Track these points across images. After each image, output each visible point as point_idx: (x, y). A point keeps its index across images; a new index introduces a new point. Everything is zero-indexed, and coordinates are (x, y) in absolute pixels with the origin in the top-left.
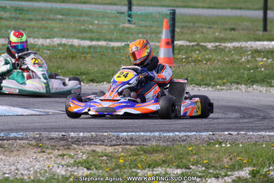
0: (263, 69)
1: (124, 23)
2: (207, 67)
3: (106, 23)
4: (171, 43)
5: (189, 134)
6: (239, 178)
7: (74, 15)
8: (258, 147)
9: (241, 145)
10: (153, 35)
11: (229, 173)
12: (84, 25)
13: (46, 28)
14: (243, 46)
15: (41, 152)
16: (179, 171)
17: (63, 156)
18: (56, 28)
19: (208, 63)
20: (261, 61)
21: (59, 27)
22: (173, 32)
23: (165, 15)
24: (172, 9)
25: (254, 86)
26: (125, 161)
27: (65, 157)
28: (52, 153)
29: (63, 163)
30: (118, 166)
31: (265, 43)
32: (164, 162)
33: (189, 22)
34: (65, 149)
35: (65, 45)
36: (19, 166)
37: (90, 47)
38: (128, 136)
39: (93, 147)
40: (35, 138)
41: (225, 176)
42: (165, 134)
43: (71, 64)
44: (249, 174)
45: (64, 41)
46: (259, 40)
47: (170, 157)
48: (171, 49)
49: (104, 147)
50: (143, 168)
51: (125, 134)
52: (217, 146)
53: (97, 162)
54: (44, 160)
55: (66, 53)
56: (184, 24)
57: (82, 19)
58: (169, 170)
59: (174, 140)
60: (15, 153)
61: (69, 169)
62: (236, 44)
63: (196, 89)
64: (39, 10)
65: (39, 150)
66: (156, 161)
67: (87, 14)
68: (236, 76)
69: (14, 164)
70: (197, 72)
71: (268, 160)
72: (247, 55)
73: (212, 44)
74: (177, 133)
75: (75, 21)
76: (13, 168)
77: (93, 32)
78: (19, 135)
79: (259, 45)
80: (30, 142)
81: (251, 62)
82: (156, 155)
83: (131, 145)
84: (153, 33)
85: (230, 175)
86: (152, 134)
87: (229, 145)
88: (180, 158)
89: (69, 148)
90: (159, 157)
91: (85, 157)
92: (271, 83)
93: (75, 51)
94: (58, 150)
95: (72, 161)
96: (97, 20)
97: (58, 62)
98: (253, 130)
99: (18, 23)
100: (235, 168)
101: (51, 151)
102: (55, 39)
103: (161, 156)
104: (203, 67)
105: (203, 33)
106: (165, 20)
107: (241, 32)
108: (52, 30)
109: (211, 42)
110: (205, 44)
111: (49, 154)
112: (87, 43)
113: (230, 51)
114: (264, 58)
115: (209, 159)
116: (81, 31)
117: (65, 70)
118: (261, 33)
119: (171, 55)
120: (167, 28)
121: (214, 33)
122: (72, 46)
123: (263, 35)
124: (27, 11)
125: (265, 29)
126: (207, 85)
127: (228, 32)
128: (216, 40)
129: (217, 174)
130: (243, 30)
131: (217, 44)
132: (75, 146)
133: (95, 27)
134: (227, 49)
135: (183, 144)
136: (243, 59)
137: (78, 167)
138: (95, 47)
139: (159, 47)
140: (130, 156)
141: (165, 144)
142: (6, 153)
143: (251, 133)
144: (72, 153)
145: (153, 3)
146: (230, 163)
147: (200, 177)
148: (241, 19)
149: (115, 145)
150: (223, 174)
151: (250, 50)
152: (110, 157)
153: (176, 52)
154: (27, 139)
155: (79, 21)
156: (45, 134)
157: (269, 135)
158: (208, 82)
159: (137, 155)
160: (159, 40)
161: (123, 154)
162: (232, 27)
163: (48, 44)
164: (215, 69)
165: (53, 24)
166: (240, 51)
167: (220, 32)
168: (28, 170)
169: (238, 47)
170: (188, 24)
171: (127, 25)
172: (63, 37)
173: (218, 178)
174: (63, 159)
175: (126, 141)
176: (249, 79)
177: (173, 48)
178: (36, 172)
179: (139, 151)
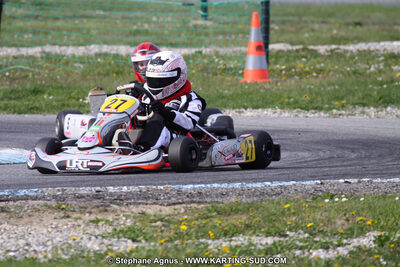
1: (196, 19)
2: (318, 81)
3: (169, 19)
4: (263, 47)
5: (286, 184)
6: (359, 248)
7: (119, 10)
8: (389, 201)
9: (362, 199)
10: (240, 36)
11: (345, 241)
12: (135, 24)
13: (79, 30)
14: (372, 48)
15: (63, 218)
16: (270, 240)
17: (96, 222)
18: (94, 29)
19: (321, 76)
20: (399, 70)
21: (97, 29)
22: (266, 30)
25: (389, 109)
26: (190, 227)
27: (100, 224)
28: (80, 218)
29: (97, 232)
30: (180, 235)
32: (248, 227)
33: (293, 15)
34: (100, 212)
35: (106, 55)
36: (30, 240)
38: (194, 189)
39: (141, 208)
40: (55, 197)
41: (339, 246)
42: (250, 185)
43: (115, 82)
44: (374, 241)
45: (105, 49)
46: (398, 39)
47: (257, 219)
48: (264, 57)
49: (158, 207)
50: (217, 238)
51: (190, 186)
52: (327, 201)
53: (148, 230)
54: (69, 230)
55: (107, 67)
56: (285, 18)
57: (132, 14)
58: (255, 239)
59: (263, 193)
60: (26, 219)
61: (106, 241)
62: (362, 46)
63: (301, 115)
65: (62, 214)
66: (235, 226)
67: (142, 7)
68: (360, 94)
69: (23, 237)
70: (303, 90)
72: (379, 62)
73: (326, 47)
74: (268, 183)
75: (123, 18)
76: (22, 242)
77: (150, 34)
79: (396, 46)
80: (49, 203)
81: (384, 73)
82: (236, 216)
83: (199, 203)
84: (236, 33)
85: (347, 244)
86: (231, 186)
87: (344, 199)
88: (271, 221)
89: (106, 211)
90: (240, 219)
91: (129, 223)
93: (121, 63)
94: (90, 213)
95: (110, 229)
96: (156, 15)
97: (95, 80)
98: (382, 176)
99: (39, 24)
100: (353, 233)
101: (79, 215)
102: (92, 46)
103: (243, 218)
104: (312, 83)
105: (313, 30)
106: (254, 13)
107: (371, 27)
108: (87, 32)
109: (324, 44)
110: (315, 48)
111: (76, 219)
113: (352, 57)
115: (314, 220)
119: (265, 66)
120: (257, 26)
121: (330, 30)
122: (116, 56)
124: (50, 5)
126: (318, 109)
127: (351, 28)
128: (333, 40)
129: (326, 243)
130: (374, 24)
131: (334, 47)
132: (116, 206)
133: (153, 26)
134: (348, 55)
135: (276, 199)
136: (372, 69)
137: (119, 238)
139: (246, 54)
140: (197, 220)
141: (250, 201)
142: (12, 220)
143: (379, 180)
144: (110, 218)
146: (347, 226)
147: (301, 248)
148: (371, 7)
149: (174, 204)
150: (336, 243)
151: (382, 55)
152: (167, 221)
153: (272, 60)
154: (43, 198)
155: (128, 17)
156: (70, 190)
158: (319, 104)
159: (208, 217)
160: (246, 43)
161: (186, 217)
162: (357, 20)
163: (81, 54)
164: (330, 84)
166: (367, 56)
167: (339, 29)
168: (44, 244)
169: (364, 51)
170: (291, 18)
171: (201, 22)
172: (104, 43)
173: (327, 248)
174: (97, 227)
175: (191, 198)
176: (380, 99)
177: (267, 55)
178: (55, 248)
179: (209, 211)
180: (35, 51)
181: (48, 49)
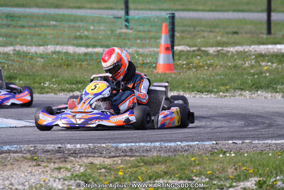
0: (267, 74)
1: (121, 28)
2: (209, 72)
3: (102, 28)
4: (170, 48)
5: (192, 143)
6: (245, 189)
7: (69, 21)
8: (264, 156)
9: (246, 155)
10: (152, 40)
11: (234, 184)
12: (79, 31)
13: (39, 35)
14: (246, 50)
15: (36, 166)
17: (59, 169)
18: (49, 34)
19: (210, 69)
20: (266, 65)
21: (52, 34)
22: (173, 37)
23: (164, 20)
24: (171, 12)
25: (259, 92)
26: (125, 173)
27: (62, 170)
28: (47, 166)
29: (60, 176)
30: (118, 179)
31: (270, 46)
32: (166, 173)
33: (190, 26)
34: (61, 162)
35: (59, 52)
36: (13, 181)
37: (86, 54)
38: (127, 147)
39: (90, 160)
40: (29, 151)
41: (230, 187)
42: (166, 144)
43: (66, 72)
44: (255, 184)
45: (58, 48)
46: (263, 44)
47: (172, 168)
48: (171, 55)
49: (102, 159)
50: (144, 181)
51: (124, 145)
52: (221, 156)
53: (96, 175)
54: (40, 174)
55: (60, 61)
56: (184, 29)
57: (77, 24)
58: (171, 182)
59: (175, 150)
60: (9, 167)
61: (66, 182)
62: (239, 48)
63: (198, 96)
64: (32, 16)
65: (34, 163)
66: (157, 173)
67: (82, 19)
68: (239, 82)
69: (8, 179)
70: (198, 79)
71: (275, 169)
72: (251, 60)
73: (214, 49)
74: (179, 143)
75: (70, 27)
76: (7, 183)
77: (89, 38)
78: (13, 148)
79: (263, 49)
80: (25, 155)
81: (255, 67)
82: (157, 166)
83: (131, 156)
84: (152, 38)
85: (236, 186)
86: (153, 145)
87: (233, 155)
88: (182, 169)
89: (66, 161)
90: (161, 168)
91: (82, 170)
92: (276, 88)
93: (70, 58)
94: (54, 163)
95: (69, 175)
96: (93, 25)
97: (52, 70)
98: (259, 138)
99: (10, 31)
100: (240, 178)
101: (46, 164)
102: (49, 47)
103: (163, 168)
104: (204, 73)
105: (203, 37)
106: (164, 24)
107: (244, 35)
108: (45, 37)
109: (213, 47)
110: (206, 49)
111: (45, 167)
112: (83, 50)
113: (233, 56)
114: (268, 62)
115: (212, 170)
116: (76, 38)
117: (60, 79)
118: (265, 36)
119: (171, 61)
120: (166, 33)
121: (216, 37)
122: (66, 53)
123: (267, 39)
124: (19, 17)
125: (269, 32)
126: (210, 92)
127: (230, 36)
128: (218, 44)
129: (221, 185)
130: (246, 33)
131: (219, 48)
132: (72, 158)
133: (91, 33)
134: (230, 54)
135: (185, 154)
136: (247, 64)
137: (75, 180)
138: (91, 54)
139: (158, 53)
140: (130, 168)
141: (166, 155)
143: (257, 142)
144: (69, 166)
145: (152, 7)
146: (235, 174)
147: (204, 189)
148: (244, 22)
149: (113, 157)
150: (228, 185)
151: (254, 55)
152: (109, 169)
153: (176, 57)
154: (21, 152)
155: (73, 27)
156: (40, 146)
157: (275, 144)
158: (211, 88)
159: (138, 166)
160: (158, 46)
161: (122, 166)
162: (234, 30)
163: (41, 52)
164: (217, 75)
165: (47, 31)
166: (243, 55)
167: (222, 36)
168: (23, 184)
169: (241, 52)
170: (188, 28)
171: (124, 30)
172: (57, 44)
173: (222, 189)
174: (60, 172)
175: (125, 153)
176: (253, 85)
177: (173, 54)
178: (31, 187)
179: (139, 162)
180: (9, 49)
181: (18, 48)
